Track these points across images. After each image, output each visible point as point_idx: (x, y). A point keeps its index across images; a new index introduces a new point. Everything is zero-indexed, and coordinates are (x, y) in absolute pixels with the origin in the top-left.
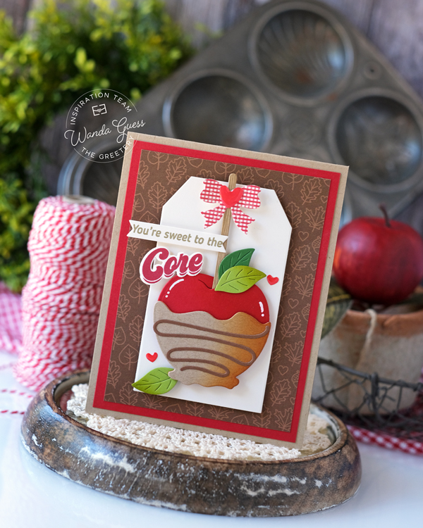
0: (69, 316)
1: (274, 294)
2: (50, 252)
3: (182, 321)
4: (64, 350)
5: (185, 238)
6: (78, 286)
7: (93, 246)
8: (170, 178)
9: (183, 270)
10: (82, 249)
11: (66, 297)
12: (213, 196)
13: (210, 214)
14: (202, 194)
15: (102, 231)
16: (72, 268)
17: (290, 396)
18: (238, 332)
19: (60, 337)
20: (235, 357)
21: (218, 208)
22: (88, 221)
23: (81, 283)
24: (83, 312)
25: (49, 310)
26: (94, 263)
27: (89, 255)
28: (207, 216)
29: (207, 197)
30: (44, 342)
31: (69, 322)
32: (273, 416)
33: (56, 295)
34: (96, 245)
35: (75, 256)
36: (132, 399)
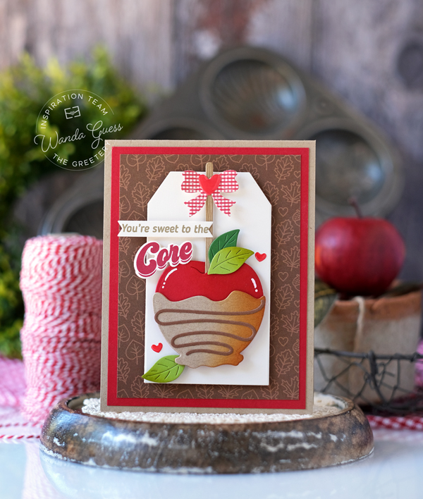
0: (70, 345)
1: (264, 270)
2: (43, 285)
3: (181, 308)
4: (69, 381)
5: (173, 229)
6: (74, 315)
7: (83, 274)
8: (150, 177)
9: (175, 260)
10: (74, 278)
11: (64, 327)
12: (193, 186)
13: (192, 203)
14: (182, 186)
15: (90, 259)
16: (67, 298)
17: (294, 365)
18: (236, 310)
19: (63, 367)
20: (236, 334)
21: (200, 196)
22: (76, 250)
23: (76, 311)
24: (82, 340)
25: (49, 342)
26: (87, 290)
27: (81, 283)
28: (191, 205)
29: (187, 187)
30: (49, 375)
31: (70, 350)
32: (280, 387)
33: (54, 327)
34: (87, 273)
35: (68, 285)
36: (143, 392)
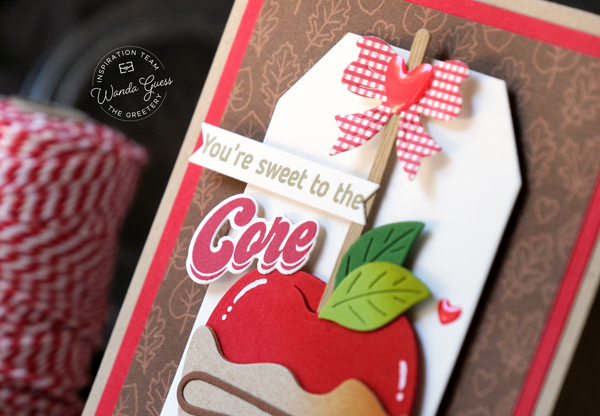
6: (15, 317)
7: (64, 221)
9: (271, 257)
10: (38, 226)
12: (370, 79)
13: (352, 123)
14: (347, 71)
15: (94, 188)
16: (7, 268)
21: (375, 111)
22: (63, 157)
23: (22, 310)
26: (62, 266)
27: (54, 242)
28: (346, 126)
29: (357, 80)
34: (74, 222)
